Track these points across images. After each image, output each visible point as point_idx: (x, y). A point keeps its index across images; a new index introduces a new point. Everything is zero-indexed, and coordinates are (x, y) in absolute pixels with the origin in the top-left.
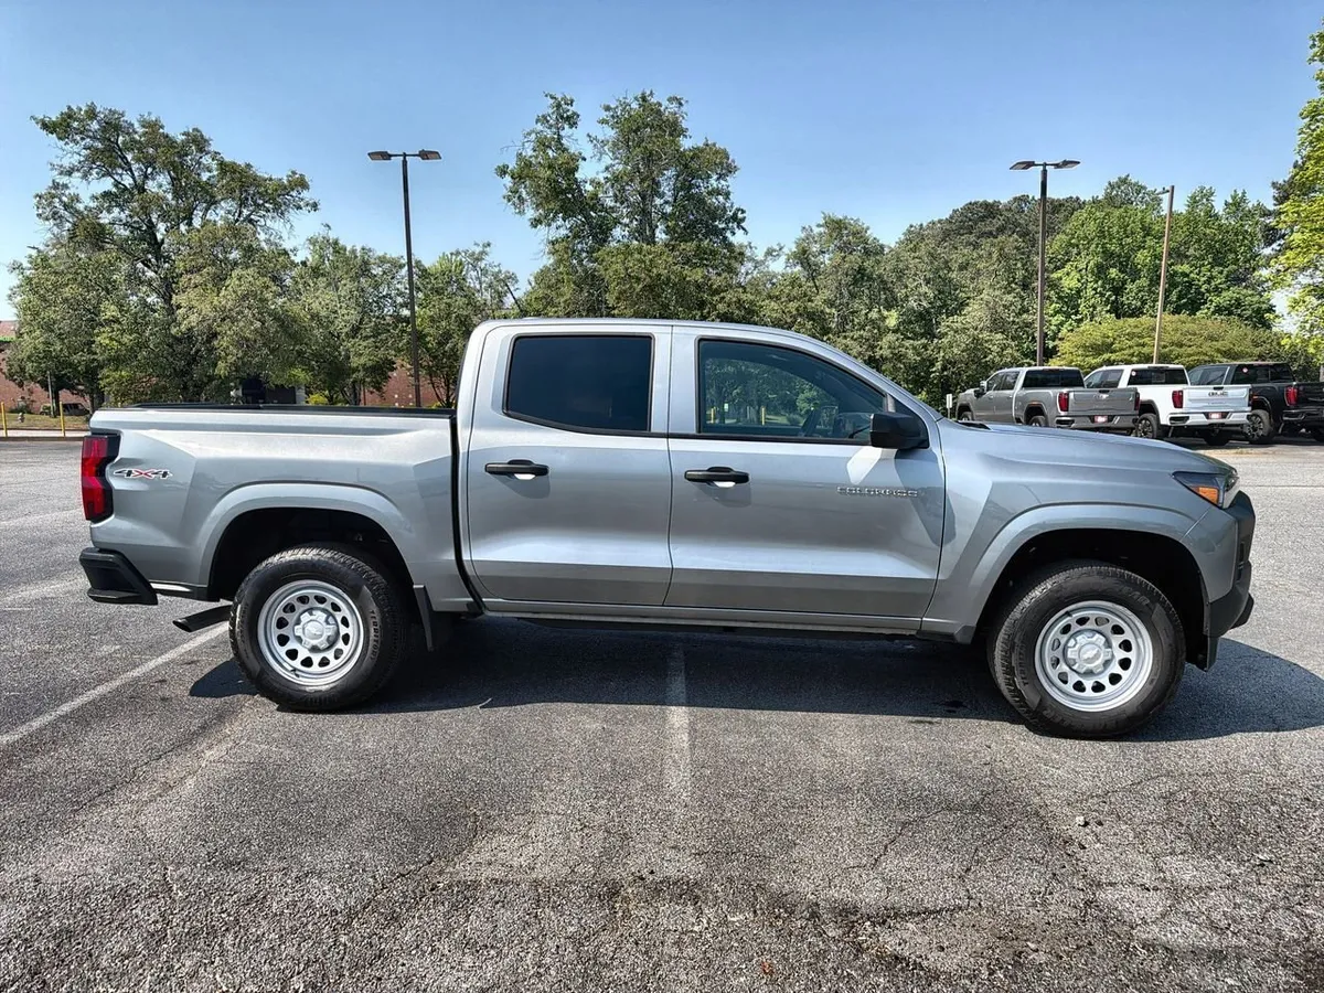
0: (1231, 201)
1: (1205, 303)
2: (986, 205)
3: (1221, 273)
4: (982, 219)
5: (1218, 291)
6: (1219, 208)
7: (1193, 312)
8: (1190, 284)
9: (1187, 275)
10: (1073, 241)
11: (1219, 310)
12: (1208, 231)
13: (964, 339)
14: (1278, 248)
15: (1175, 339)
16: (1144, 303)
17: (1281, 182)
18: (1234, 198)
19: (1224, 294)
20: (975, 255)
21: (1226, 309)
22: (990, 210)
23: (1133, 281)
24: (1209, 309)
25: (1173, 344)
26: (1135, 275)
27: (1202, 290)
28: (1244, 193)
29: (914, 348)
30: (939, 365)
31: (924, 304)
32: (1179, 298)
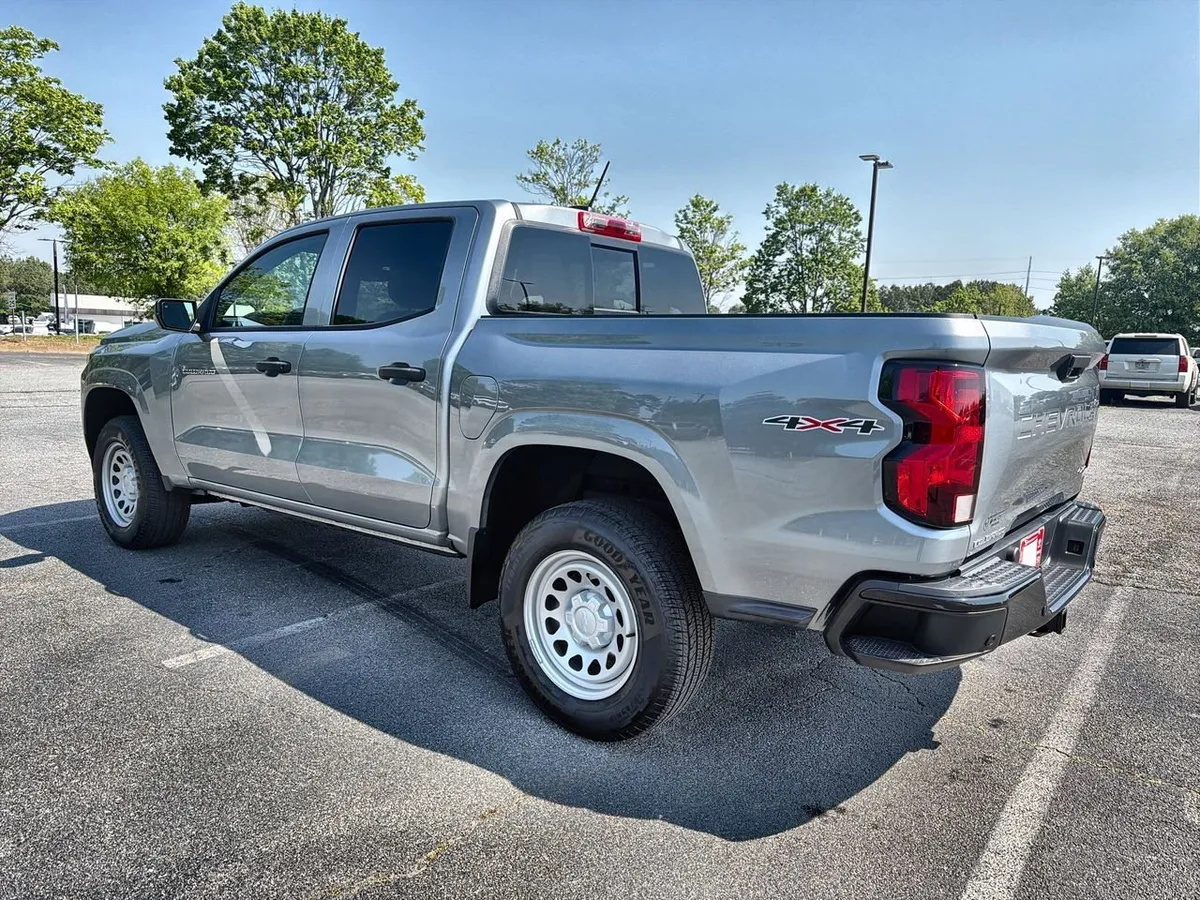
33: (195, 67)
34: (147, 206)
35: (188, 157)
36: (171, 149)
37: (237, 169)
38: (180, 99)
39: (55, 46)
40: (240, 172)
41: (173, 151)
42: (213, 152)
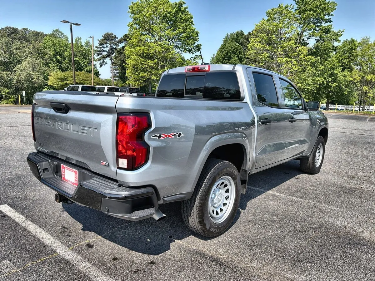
0: (86, 42)
1: (83, 69)
2: (13, 29)
3: (86, 61)
4: (13, 33)
5: (86, 66)
6: (83, 44)
7: (81, 71)
8: (79, 63)
9: (78, 61)
10: (45, 46)
11: (87, 71)
12: (82, 49)
13: (25, 73)
14: (100, 57)
15: (84, 78)
16: (68, 67)
17: (100, 40)
18: (87, 41)
19: (87, 67)
20: (21, 46)
21: (89, 71)
22: (15, 31)
23: (64, 60)
24: (85, 71)
25: (83, 80)
26: (65, 59)
27: (82, 65)
28: (89, 41)
29: (7, 75)
30: (15, 81)
31: (7, 59)
32: (77, 67)
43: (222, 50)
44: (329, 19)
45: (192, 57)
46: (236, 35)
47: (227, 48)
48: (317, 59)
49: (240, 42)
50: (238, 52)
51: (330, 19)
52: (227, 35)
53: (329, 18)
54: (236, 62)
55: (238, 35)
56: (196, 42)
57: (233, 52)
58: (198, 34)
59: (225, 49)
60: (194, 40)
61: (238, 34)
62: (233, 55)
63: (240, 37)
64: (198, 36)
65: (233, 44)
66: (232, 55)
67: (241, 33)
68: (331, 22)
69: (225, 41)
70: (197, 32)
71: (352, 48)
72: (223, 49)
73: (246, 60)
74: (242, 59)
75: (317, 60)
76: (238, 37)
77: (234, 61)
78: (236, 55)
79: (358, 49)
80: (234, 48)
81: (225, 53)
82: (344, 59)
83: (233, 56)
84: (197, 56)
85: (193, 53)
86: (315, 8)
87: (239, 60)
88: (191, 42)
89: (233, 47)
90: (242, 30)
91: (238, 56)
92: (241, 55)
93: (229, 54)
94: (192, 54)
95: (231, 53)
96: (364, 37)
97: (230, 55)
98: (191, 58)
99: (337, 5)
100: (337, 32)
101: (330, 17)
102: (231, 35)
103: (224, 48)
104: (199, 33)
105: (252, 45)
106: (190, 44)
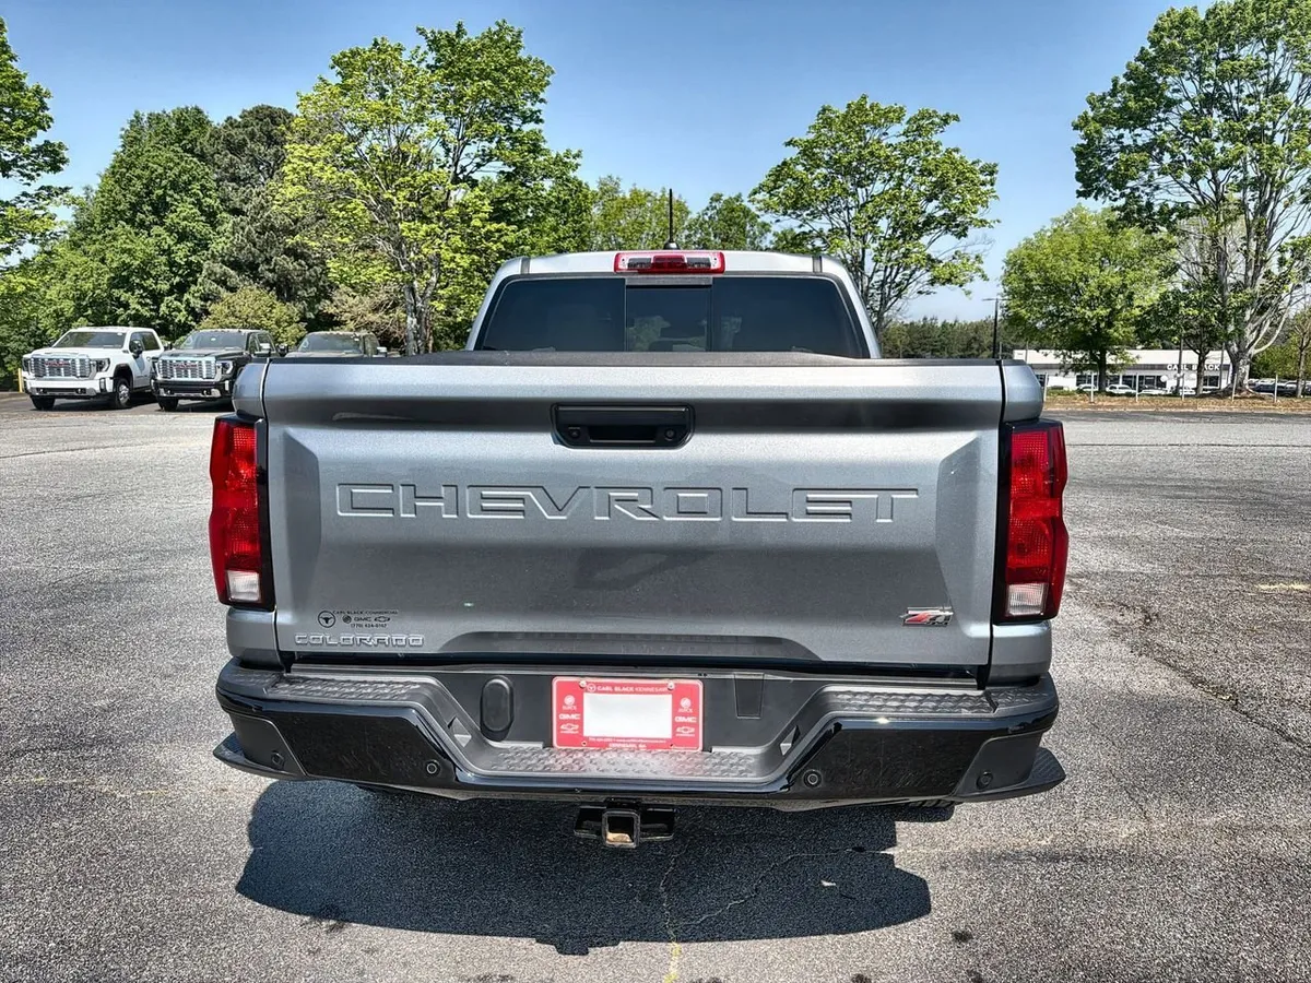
33: (1108, 98)
34: (1079, 254)
35: (1096, 198)
36: (1078, 192)
37: (1159, 199)
38: (1087, 136)
39: (956, 118)
40: (1161, 201)
41: (1080, 194)
42: (1128, 185)
43: (122, 175)
44: (533, 113)
45: (25, 194)
46: (178, 120)
47: (146, 167)
48: (520, 234)
49: (197, 150)
50: (196, 187)
51: (539, 111)
52: (137, 117)
53: (534, 109)
54: (193, 224)
55: (186, 124)
56: (40, 132)
57: (174, 185)
58: (45, 100)
59: (138, 172)
60: (29, 122)
61: (186, 120)
62: (176, 196)
63: (194, 133)
64: (44, 107)
65: (172, 155)
66: (171, 196)
67: (198, 118)
68: (538, 121)
69: (132, 140)
70: (37, 91)
71: (580, 205)
72: (128, 169)
73: (232, 219)
74: (213, 214)
75: (520, 238)
76: (186, 131)
77: (185, 219)
78: (189, 200)
79: (595, 210)
80: (176, 170)
81: (138, 186)
82: (565, 238)
83: (176, 200)
84: (49, 188)
85: (31, 178)
86: (496, 70)
87: (203, 218)
88: (18, 130)
89: (172, 165)
90: (201, 107)
91: (198, 204)
92: (208, 199)
93: (160, 192)
94: (25, 180)
95: (165, 187)
96: (604, 176)
97: (165, 194)
98: (23, 198)
99: (553, 72)
100: (562, 154)
101: (538, 106)
102: (155, 119)
103: (131, 166)
104: (48, 95)
105: (303, 170)
106: (12, 138)
